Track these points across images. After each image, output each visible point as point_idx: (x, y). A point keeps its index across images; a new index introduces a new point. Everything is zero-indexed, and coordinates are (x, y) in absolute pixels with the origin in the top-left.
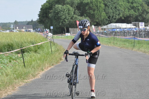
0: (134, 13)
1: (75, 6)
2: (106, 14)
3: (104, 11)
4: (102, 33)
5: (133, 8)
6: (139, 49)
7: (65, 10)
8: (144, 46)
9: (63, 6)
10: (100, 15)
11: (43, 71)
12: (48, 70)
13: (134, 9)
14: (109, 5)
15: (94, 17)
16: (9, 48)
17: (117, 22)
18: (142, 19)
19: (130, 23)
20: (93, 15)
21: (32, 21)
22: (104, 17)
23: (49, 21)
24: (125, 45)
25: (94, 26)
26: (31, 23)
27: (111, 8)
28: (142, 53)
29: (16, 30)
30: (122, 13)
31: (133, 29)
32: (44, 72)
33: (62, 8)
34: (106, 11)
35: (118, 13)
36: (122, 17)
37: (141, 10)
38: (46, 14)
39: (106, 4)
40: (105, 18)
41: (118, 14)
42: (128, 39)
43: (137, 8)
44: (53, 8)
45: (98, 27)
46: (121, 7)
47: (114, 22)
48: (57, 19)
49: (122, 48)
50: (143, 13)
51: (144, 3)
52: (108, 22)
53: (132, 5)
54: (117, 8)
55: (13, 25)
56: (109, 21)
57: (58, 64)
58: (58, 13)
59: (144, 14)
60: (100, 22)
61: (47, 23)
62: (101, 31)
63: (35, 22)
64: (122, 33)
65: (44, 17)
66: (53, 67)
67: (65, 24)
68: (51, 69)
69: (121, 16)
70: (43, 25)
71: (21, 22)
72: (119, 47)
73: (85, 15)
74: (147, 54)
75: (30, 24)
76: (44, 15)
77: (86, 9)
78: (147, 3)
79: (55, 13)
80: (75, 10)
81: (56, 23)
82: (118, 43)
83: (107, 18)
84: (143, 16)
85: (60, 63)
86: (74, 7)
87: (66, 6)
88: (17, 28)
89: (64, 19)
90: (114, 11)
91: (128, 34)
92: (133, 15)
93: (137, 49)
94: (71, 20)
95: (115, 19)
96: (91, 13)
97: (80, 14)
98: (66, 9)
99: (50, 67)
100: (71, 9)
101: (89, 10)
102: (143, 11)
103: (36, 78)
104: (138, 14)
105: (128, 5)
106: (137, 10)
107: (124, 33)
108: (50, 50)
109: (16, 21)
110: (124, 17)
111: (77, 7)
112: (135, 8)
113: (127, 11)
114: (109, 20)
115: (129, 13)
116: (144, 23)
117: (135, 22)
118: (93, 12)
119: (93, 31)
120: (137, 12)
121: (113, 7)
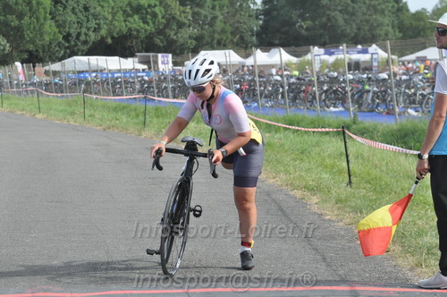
0: (141, 24)
2: (58, 26)
3: (50, 17)
4: (47, 85)
5: (138, 10)
6: (159, 132)
10: (40, 29)
13: (142, 13)
15: (22, 37)
17: (90, 53)
18: (165, 43)
19: (132, 55)
20: (19, 29)
22: (52, 37)
24: (117, 119)
25: (22, 64)
27: (73, 9)
30: (105, 26)
31: (139, 74)
34: (57, 18)
35: (93, 24)
36: (106, 38)
40: (54, 39)
41: (95, 28)
42: (124, 104)
43: (149, 10)
45: (34, 67)
46: (102, 7)
47: (83, 51)
49: (109, 128)
50: (167, 25)
52: (65, 52)
53: (135, 2)
54: (92, 11)
56: (66, 48)
59: (171, 29)
60: (41, 51)
62: (45, 79)
64: (108, 84)
69: (104, 35)
72: (100, 126)
82: (97, 116)
83: (61, 39)
84: (169, 36)
90: (83, 18)
91: (126, 88)
92: (138, 31)
93: (153, 132)
95: (85, 42)
96: (13, 24)
101: (5, 16)
102: (168, 21)
104: (153, 30)
105: (124, 1)
107: (114, 85)
110: (113, 38)
112: (144, 11)
113: (122, 19)
114: (67, 45)
115: (126, 26)
116: (170, 55)
117: (146, 52)
118: (17, 22)
119: (18, 80)
120: (151, 23)
121: (78, 5)
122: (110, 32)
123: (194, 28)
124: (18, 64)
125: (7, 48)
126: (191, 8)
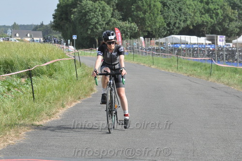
0: (209, 19)
1: (114, 3)
2: (164, 18)
3: (161, 13)
4: (157, 50)
5: (208, 11)
6: (218, 79)
7: (98, 10)
8: (226, 74)
9: (95, 2)
10: (155, 20)
11: (63, 107)
12: (71, 106)
13: (210, 13)
14: (170, 5)
15: (145, 24)
16: (7, 68)
17: (181, 33)
18: (222, 30)
19: (204, 36)
20: (143, 19)
21: (42, 24)
22: (161, 24)
23: (70, 27)
24: (195, 71)
25: (144, 38)
26: (40, 27)
27: (173, 9)
28: (223, 86)
29: (15, 39)
30: (190, 19)
31: (207, 46)
32: (65, 109)
33: (92, 6)
34: (164, 14)
35: (183, 18)
36: (190, 26)
37: (222, 16)
38: (67, 14)
39: (164, 3)
40: (162, 26)
41: (184, 20)
42: (200, 62)
43: (214, 11)
44: (78, 5)
45: (151, 40)
46: (189, 9)
47: (176, 32)
48: (84, 23)
49: (191, 75)
50: (224, 20)
51: (226, 4)
52: (167, 33)
53: (207, 7)
54: (183, 11)
55: (11, 30)
56: (168, 30)
57: (88, 97)
58: (85, 14)
59: (226, 22)
60: (154, 32)
61: (67, 29)
62: (156, 47)
63: (46, 26)
64: (190, 50)
65: (63, 20)
66: (79, 102)
67: (96, 32)
68: (76, 105)
69: (189, 24)
70: (60, 31)
71: (24, 25)
72: (186, 74)
73: (130, 19)
74: (233, 88)
75: (38, 29)
76: (63, 16)
77: (133, 9)
78: (232, 4)
79: (82, 14)
80: (114, 10)
81: (82, 30)
82: (184, 68)
83: (165, 26)
84: (224, 26)
85: (91, 97)
86: (113, 5)
87: (99, 3)
88: (17, 35)
89: (96, 23)
90: (178, 14)
91: (200, 53)
92: (207, 22)
93: (215, 78)
94: (107, 26)
95: (178, 28)
96: (140, 16)
97: (121, 17)
98: (99, 8)
99: (75, 102)
100: (107, 8)
101: (137, 12)
102: (225, 17)
103: (52, 119)
104: (216, 22)
105: (200, 6)
106: (214, 15)
107: (193, 51)
108: (74, 74)
109: (15, 23)
110: (193, 26)
111: (117, 5)
112: (212, 12)
113: (199, 16)
114: (168, 29)
115: (201, 19)
116: (225, 36)
117: (211, 34)
118: (143, 16)
119: (142, 46)
120: (215, 19)
121: (176, 8)
122: (192, 23)
123: (239, 22)
124: (142, 38)
125: (137, 29)
126: (238, 11)
